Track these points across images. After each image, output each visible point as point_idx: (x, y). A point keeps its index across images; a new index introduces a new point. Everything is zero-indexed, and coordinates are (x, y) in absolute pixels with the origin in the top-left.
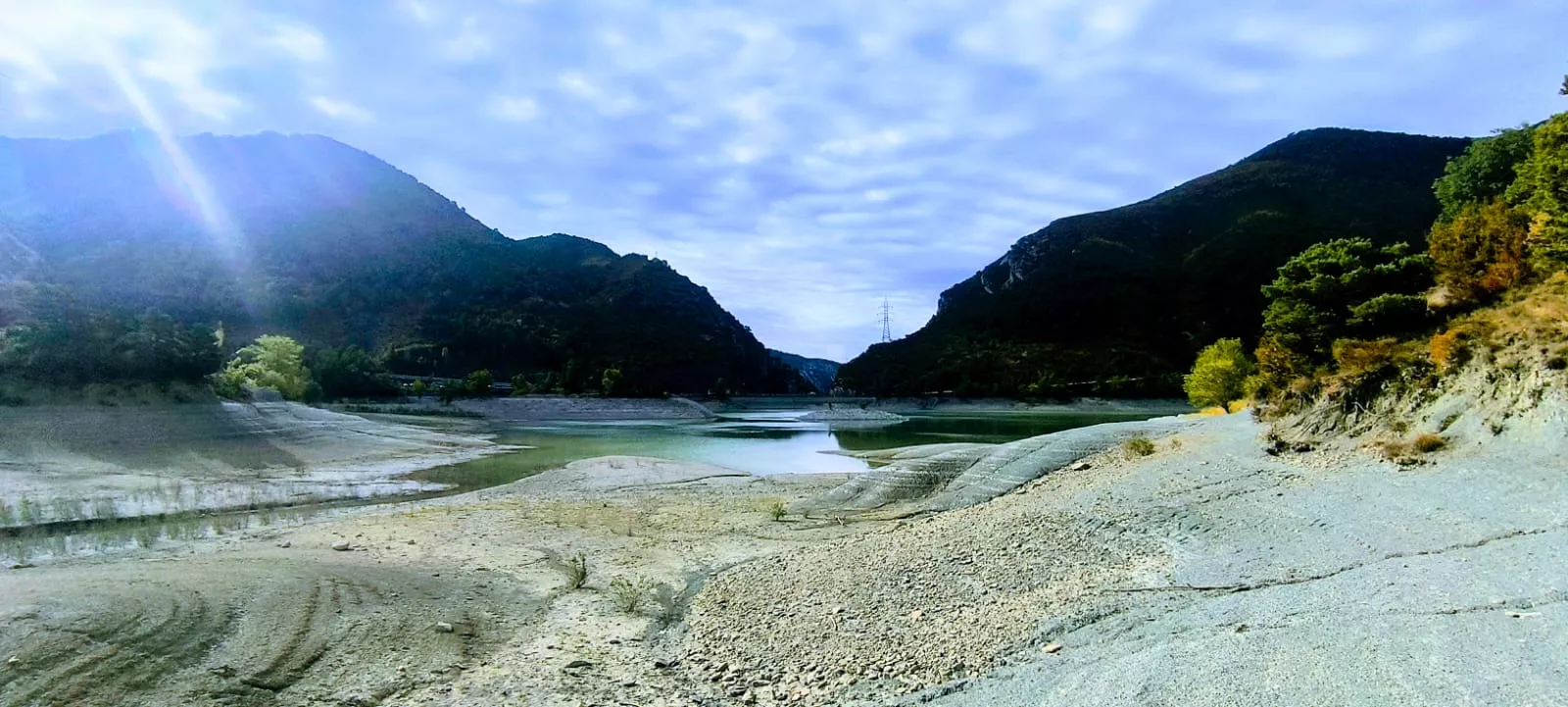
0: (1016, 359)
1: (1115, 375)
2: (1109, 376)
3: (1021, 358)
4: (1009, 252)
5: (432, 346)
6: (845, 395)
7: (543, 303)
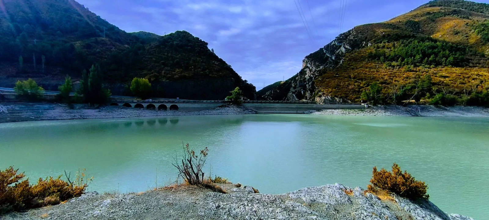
6: (332, 102)
7: (109, 40)
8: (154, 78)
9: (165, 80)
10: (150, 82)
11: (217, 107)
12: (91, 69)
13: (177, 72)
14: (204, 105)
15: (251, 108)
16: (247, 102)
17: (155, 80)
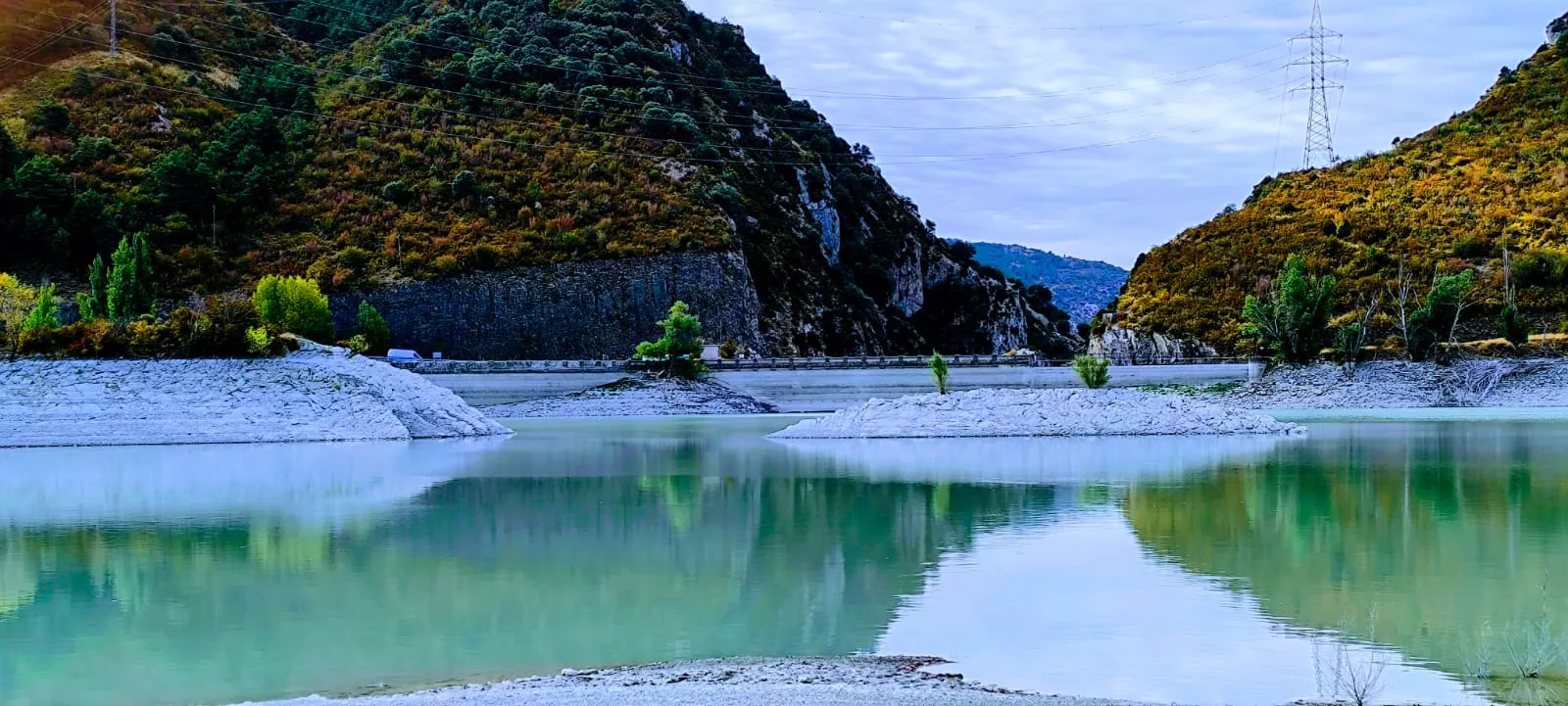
6: (1142, 356)
7: (136, 67)
8: (350, 271)
9: (396, 278)
10: (323, 292)
11: (592, 389)
12: (117, 253)
13: (456, 238)
14: (537, 382)
15: (749, 392)
16: (730, 367)
17: (349, 278)
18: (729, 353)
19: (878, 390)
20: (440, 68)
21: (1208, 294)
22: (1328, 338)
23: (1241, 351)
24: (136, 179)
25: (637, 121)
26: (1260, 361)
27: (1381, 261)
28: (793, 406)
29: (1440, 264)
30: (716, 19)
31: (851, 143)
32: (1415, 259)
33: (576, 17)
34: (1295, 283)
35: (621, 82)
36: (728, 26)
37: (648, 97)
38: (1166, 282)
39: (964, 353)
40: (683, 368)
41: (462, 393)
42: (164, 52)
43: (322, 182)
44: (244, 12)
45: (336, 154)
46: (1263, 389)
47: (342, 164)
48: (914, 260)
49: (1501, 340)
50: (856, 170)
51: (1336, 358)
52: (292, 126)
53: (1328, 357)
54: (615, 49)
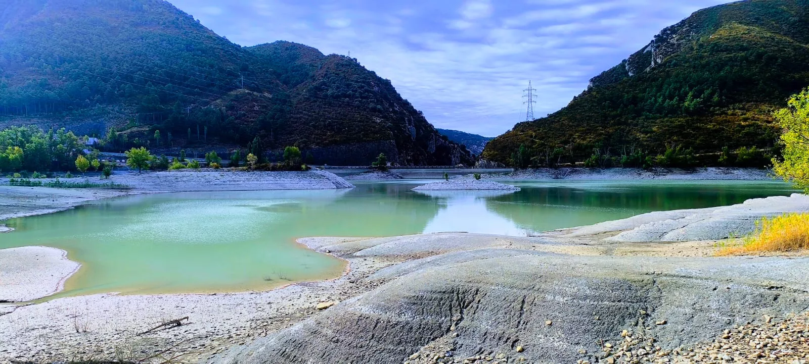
0: (646, 133)
1: (743, 146)
2: (737, 146)
3: (652, 132)
4: (652, 41)
5: (148, 129)
6: (488, 166)
7: (248, 93)
13: (328, 137)
14: (349, 171)
15: (397, 174)
16: (393, 168)
17: (304, 146)
18: (392, 164)
19: (427, 174)
20: (321, 94)
21: (503, 152)
22: (530, 162)
23: (510, 165)
24: (252, 122)
25: (368, 108)
26: (515, 168)
27: (543, 145)
28: (407, 177)
29: (557, 145)
30: (384, 78)
31: (417, 110)
32: (551, 144)
33: (353, 81)
34: (523, 150)
35: (365, 98)
36: (387, 80)
37: (371, 102)
38: (494, 149)
39: (447, 165)
40: (383, 169)
41: (336, 174)
42: (253, 89)
43: (296, 122)
44: (270, 78)
45: (298, 116)
46: (515, 173)
47: (300, 118)
48: (433, 140)
49: (569, 164)
50: (419, 117)
51: (532, 167)
52: (286, 108)
53: (530, 167)
54: (362, 89)
